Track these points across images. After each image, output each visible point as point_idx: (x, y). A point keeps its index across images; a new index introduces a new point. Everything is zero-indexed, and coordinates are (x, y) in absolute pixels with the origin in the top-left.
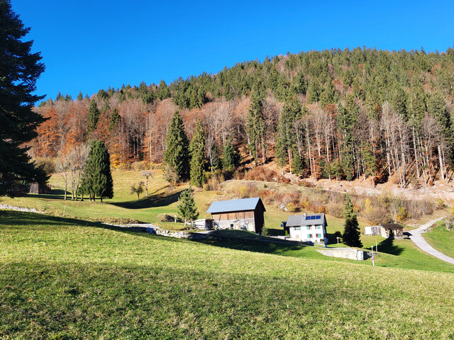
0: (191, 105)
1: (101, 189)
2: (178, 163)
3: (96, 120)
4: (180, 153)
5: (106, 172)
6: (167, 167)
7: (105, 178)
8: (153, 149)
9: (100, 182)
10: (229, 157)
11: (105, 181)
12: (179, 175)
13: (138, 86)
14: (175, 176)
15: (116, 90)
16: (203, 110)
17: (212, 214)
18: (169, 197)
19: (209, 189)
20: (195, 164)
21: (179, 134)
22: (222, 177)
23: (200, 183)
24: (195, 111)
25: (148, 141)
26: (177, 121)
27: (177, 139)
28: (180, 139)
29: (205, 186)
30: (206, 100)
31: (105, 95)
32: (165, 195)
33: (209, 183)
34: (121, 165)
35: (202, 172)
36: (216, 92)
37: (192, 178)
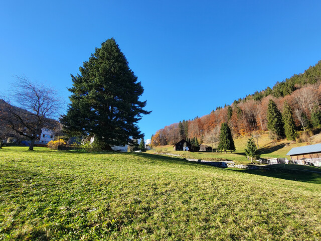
0: (284, 94)
1: (228, 146)
2: (276, 129)
3: (231, 115)
4: (276, 122)
5: (230, 137)
6: (270, 131)
7: (229, 140)
8: (263, 124)
9: (227, 143)
10: (317, 120)
11: (229, 142)
12: (278, 135)
13: (254, 93)
14: (276, 136)
15: (242, 98)
16: (292, 95)
17: (291, 156)
18: (272, 148)
19: (301, 141)
20: (287, 127)
21: (274, 112)
22: (311, 133)
23: (294, 138)
24: (287, 97)
25: (259, 119)
26: (271, 105)
27: (273, 115)
28: (275, 114)
29: (297, 140)
30: (294, 89)
31: (237, 102)
32: (270, 147)
33: (301, 137)
34: (246, 134)
35: (293, 131)
36: (302, 82)
37: (287, 136)
